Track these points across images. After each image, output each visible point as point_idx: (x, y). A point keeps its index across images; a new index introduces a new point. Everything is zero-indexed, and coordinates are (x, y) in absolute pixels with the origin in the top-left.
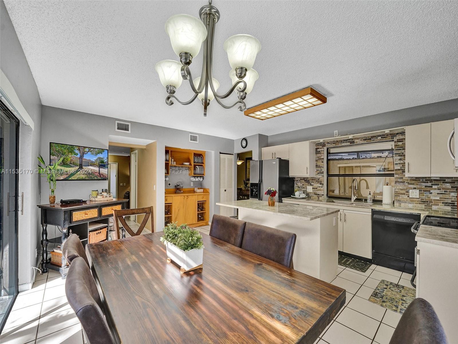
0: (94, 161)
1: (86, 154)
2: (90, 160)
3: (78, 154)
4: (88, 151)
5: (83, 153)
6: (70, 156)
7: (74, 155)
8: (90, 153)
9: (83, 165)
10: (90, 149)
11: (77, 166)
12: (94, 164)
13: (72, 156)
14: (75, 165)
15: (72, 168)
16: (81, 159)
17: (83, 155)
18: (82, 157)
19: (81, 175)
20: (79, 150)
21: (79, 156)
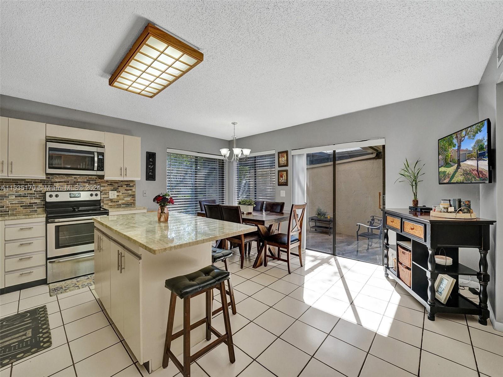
0: (471, 149)
1: (463, 140)
2: (467, 150)
3: (455, 145)
4: (465, 135)
5: (461, 141)
6: (450, 151)
7: (453, 148)
8: (467, 136)
9: (461, 161)
10: (467, 130)
11: (456, 163)
12: (471, 155)
13: (452, 149)
14: (454, 163)
15: (452, 168)
16: (458, 151)
17: (461, 143)
18: (460, 147)
19: (459, 178)
20: (457, 137)
21: (456, 148)
